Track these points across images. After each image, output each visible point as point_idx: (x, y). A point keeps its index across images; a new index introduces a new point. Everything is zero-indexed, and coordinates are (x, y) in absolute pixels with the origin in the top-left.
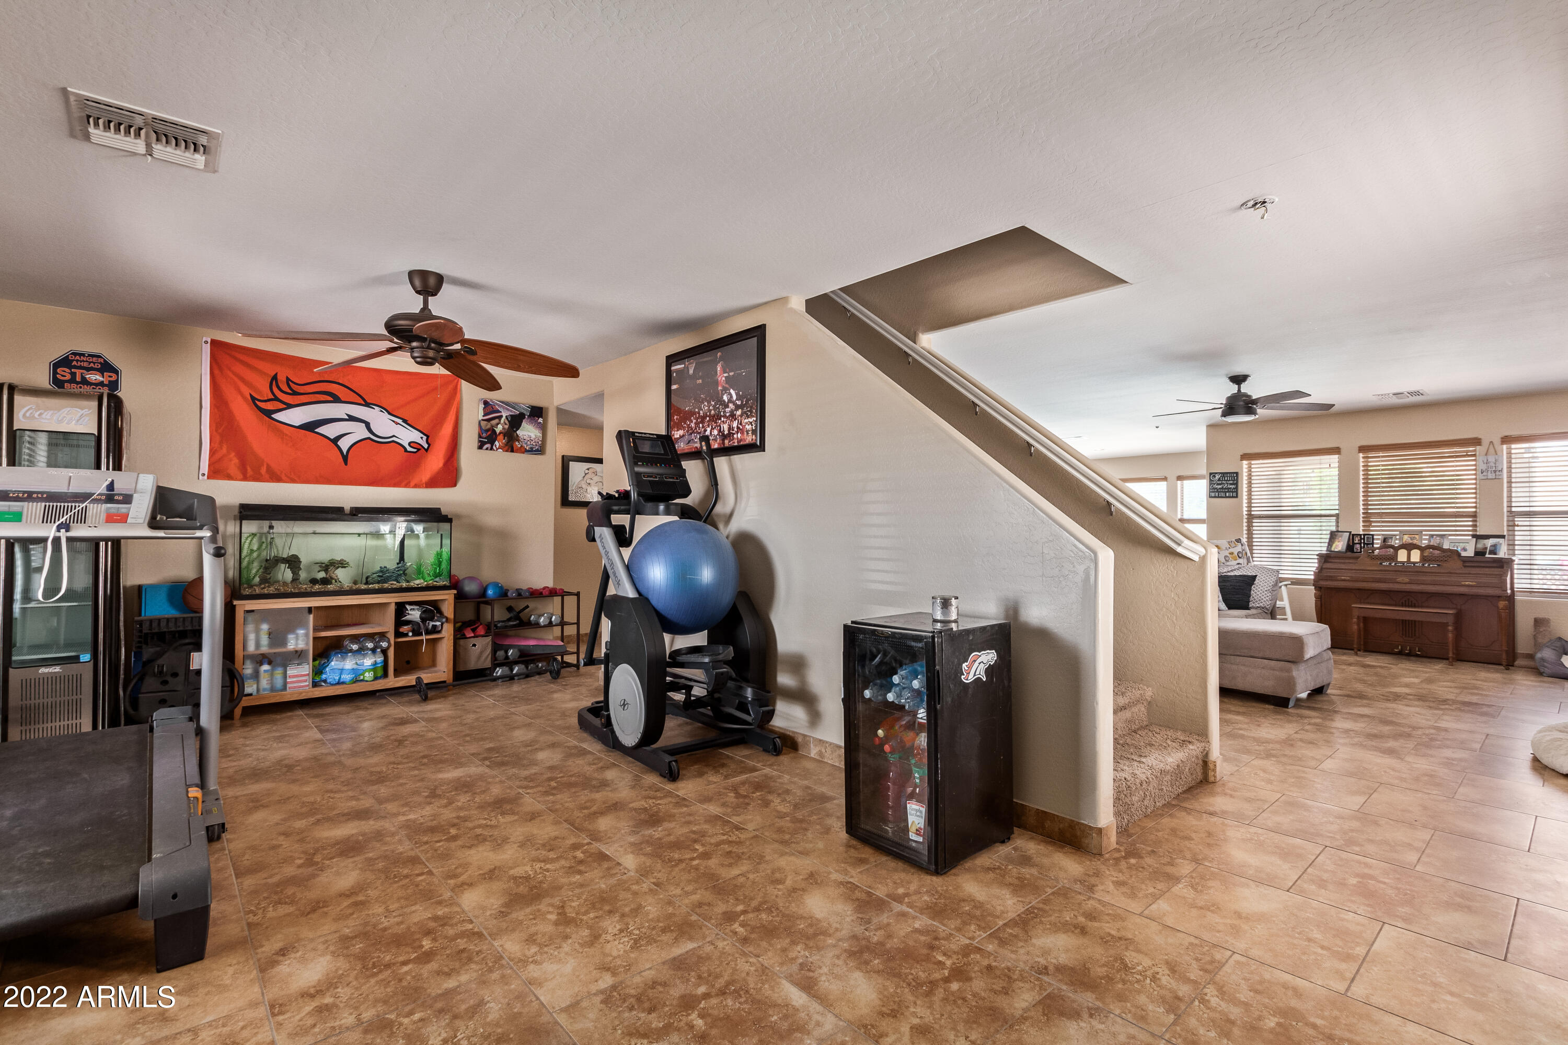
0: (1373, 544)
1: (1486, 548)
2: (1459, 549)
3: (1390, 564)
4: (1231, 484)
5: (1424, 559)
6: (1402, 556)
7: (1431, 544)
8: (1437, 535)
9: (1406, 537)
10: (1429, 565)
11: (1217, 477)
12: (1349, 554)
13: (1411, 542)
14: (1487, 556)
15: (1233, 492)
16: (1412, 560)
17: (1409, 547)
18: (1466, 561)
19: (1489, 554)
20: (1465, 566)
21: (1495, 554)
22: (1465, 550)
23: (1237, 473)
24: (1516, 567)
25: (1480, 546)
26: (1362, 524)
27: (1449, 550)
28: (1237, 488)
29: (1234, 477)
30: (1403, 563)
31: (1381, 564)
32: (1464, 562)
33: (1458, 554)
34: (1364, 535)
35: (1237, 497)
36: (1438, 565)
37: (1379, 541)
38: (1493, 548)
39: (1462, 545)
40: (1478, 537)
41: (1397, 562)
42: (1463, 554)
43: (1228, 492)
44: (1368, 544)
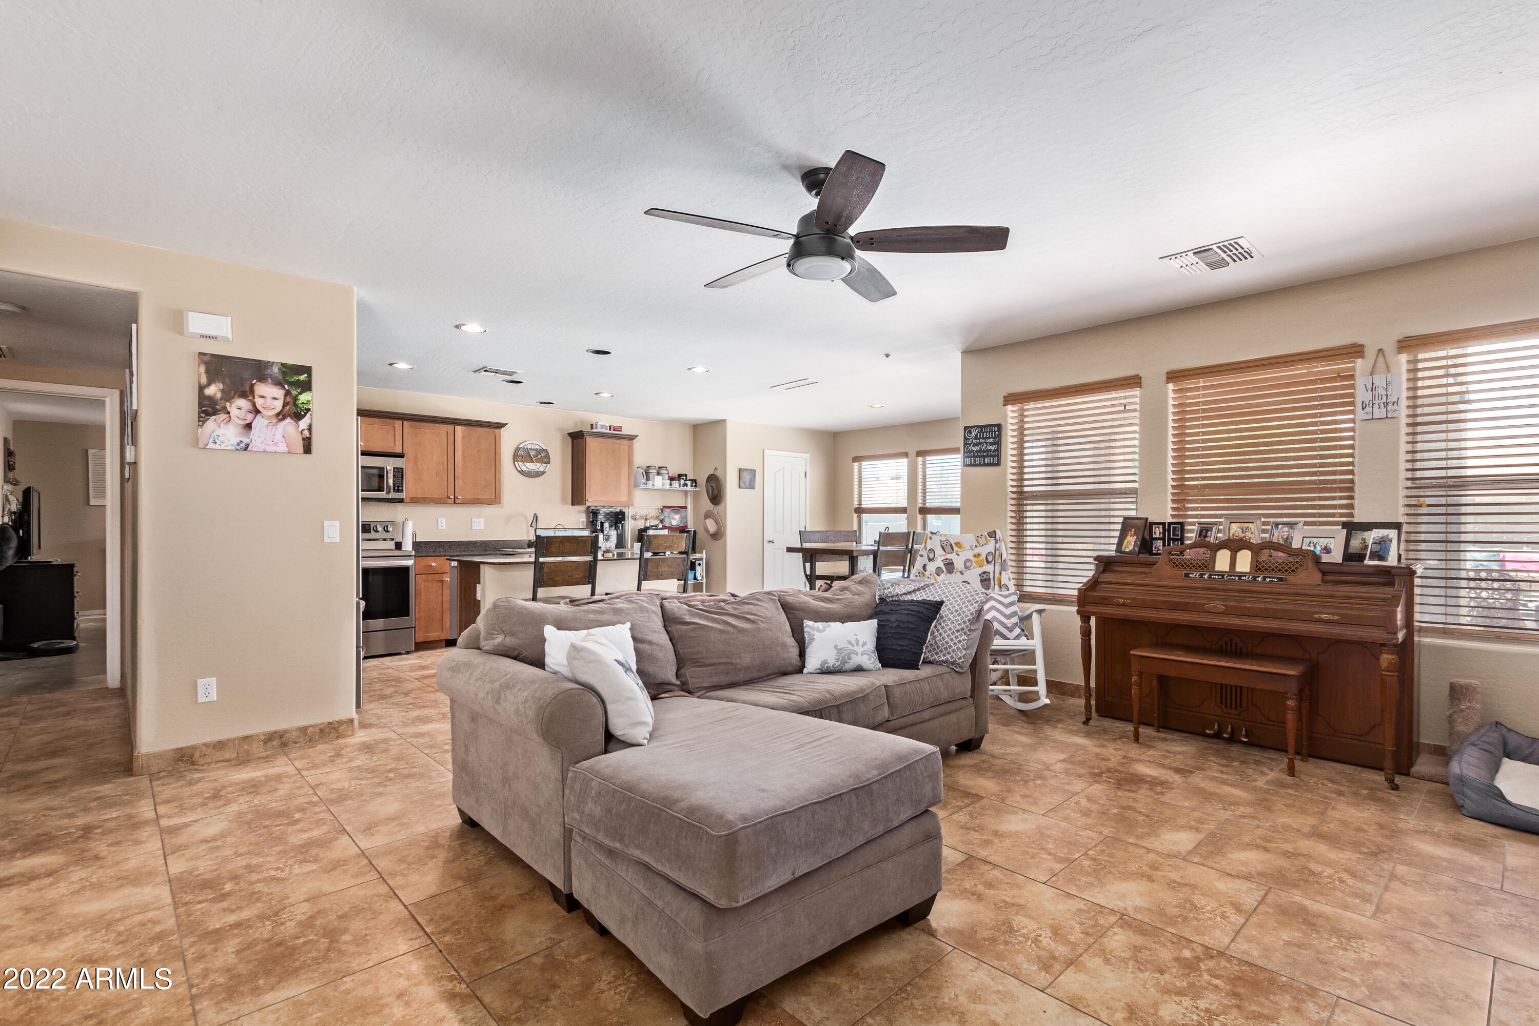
0: (1182, 540)
1: (1366, 547)
2: (1318, 550)
3: (1201, 575)
4: (991, 444)
5: (1257, 567)
6: (1222, 562)
7: (1275, 540)
8: (1285, 524)
9: (1235, 528)
10: (1264, 578)
11: (974, 433)
12: (1144, 557)
13: (1241, 535)
14: (1367, 562)
15: (993, 456)
16: (1239, 568)
17: (1235, 545)
18: (1327, 571)
19: (1371, 558)
20: (1325, 582)
21: (1382, 558)
22: (1327, 550)
23: (999, 426)
24: (1417, 581)
25: (1355, 543)
26: (1170, 505)
27: (1300, 552)
28: (998, 450)
29: (995, 431)
30: (1222, 574)
31: (1187, 575)
32: (1324, 573)
33: (1316, 559)
34: (1170, 524)
35: (998, 464)
36: (1280, 580)
37: (1193, 535)
38: (1376, 548)
39: (1323, 542)
40: (1352, 528)
41: (1213, 572)
42: (1325, 559)
43: (988, 456)
44: (1174, 540)
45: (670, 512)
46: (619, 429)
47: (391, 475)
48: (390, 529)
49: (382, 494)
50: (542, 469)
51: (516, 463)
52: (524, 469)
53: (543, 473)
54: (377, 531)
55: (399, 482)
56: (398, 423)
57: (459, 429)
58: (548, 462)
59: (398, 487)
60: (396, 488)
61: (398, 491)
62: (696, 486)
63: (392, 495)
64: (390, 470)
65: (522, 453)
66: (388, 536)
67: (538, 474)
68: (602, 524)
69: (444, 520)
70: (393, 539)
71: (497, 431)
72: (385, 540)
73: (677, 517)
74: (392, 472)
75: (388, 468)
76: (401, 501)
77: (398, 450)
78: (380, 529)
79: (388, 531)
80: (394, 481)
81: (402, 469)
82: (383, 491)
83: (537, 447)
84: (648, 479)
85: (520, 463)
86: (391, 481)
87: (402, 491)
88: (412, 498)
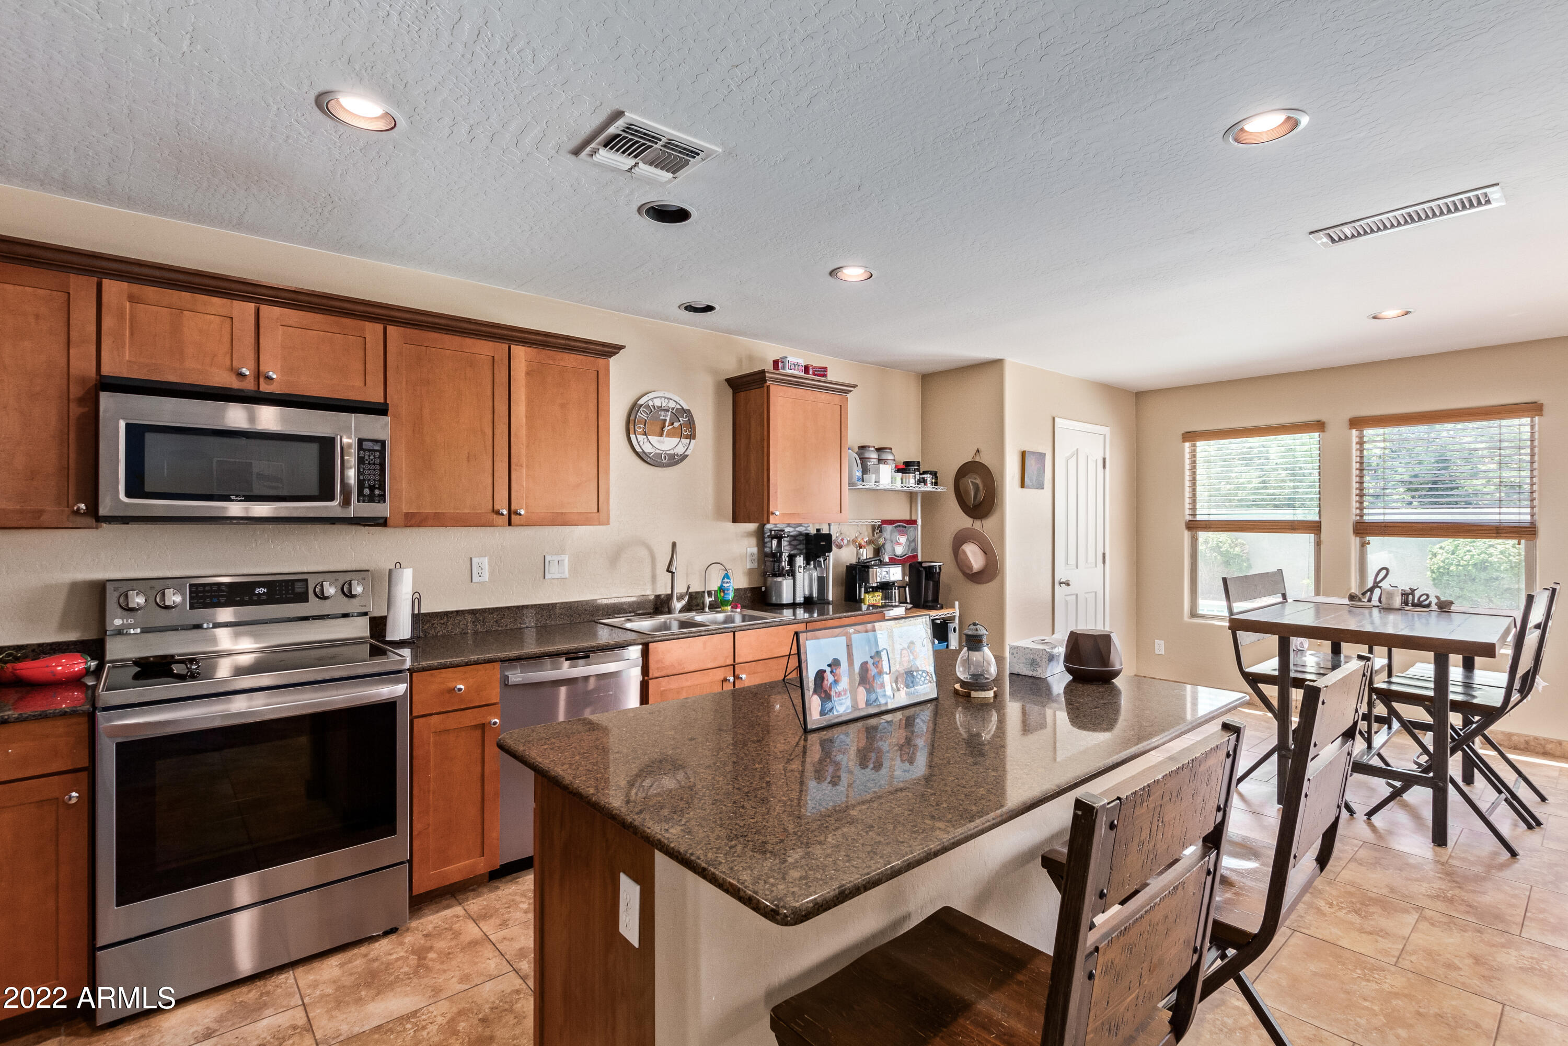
45: (892, 532)
46: (822, 372)
47: (352, 459)
48: (358, 589)
49: (332, 507)
50: (680, 450)
51: (633, 437)
52: (648, 448)
53: (684, 457)
54: (322, 597)
55: (372, 476)
56: (373, 330)
57: (521, 353)
58: (692, 436)
59: (372, 488)
60: (367, 492)
61: (371, 499)
62: (936, 484)
63: (356, 509)
64: (350, 446)
65: (644, 416)
66: (353, 606)
67: (674, 460)
68: (792, 558)
69: (485, 561)
70: (365, 614)
71: (601, 361)
72: (345, 615)
73: (903, 539)
74: (354, 451)
75: (345, 440)
76: (382, 523)
77: (375, 396)
78: (330, 590)
79: (350, 596)
80: (359, 473)
81: (383, 443)
82: (331, 498)
83: (672, 404)
84: (865, 470)
85: (640, 438)
86: (351, 474)
87: (382, 498)
88: (407, 515)
